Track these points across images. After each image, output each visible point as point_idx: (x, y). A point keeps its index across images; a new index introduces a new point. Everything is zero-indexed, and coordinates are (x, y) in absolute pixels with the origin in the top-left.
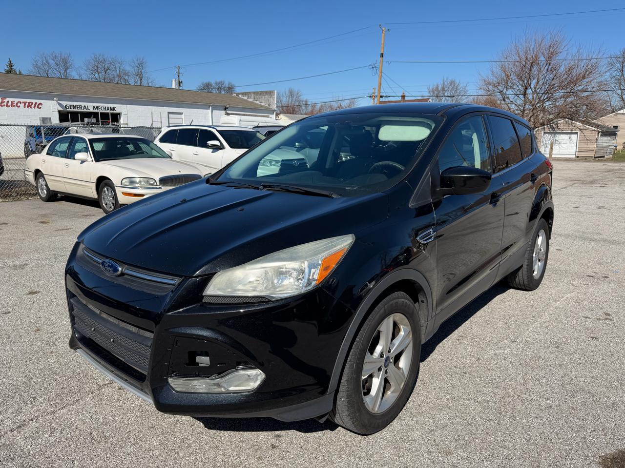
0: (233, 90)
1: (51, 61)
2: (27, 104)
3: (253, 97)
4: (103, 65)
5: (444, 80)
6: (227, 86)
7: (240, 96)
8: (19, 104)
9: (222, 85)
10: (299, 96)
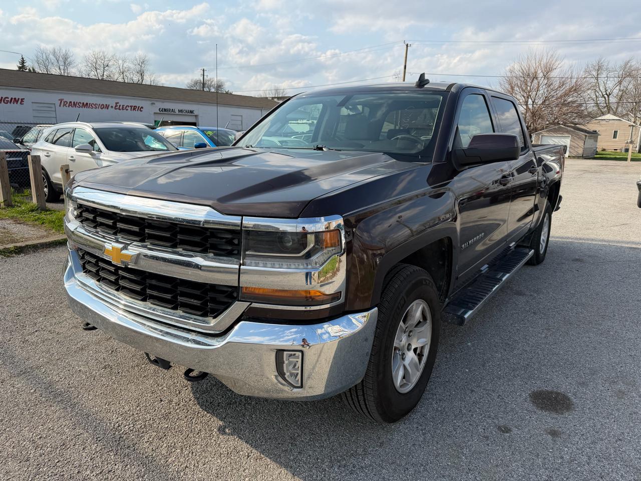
0: (223, 87)
1: (51, 56)
2: (133, 108)
4: (103, 62)
6: (216, 83)
7: (276, 100)
8: (127, 108)
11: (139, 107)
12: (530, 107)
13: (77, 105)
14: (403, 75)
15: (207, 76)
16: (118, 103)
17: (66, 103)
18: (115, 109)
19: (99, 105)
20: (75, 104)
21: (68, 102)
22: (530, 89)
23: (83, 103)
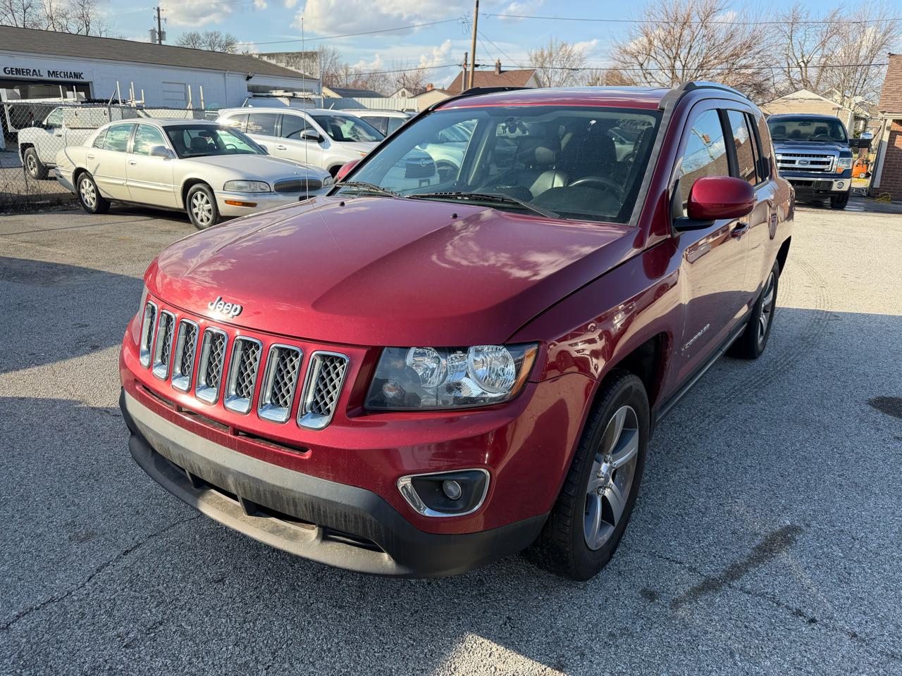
0: (234, 46)
3: (285, 61)
5: (551, 41)
6: (224, 39)
9: (215, 38)
10: (336, 59)
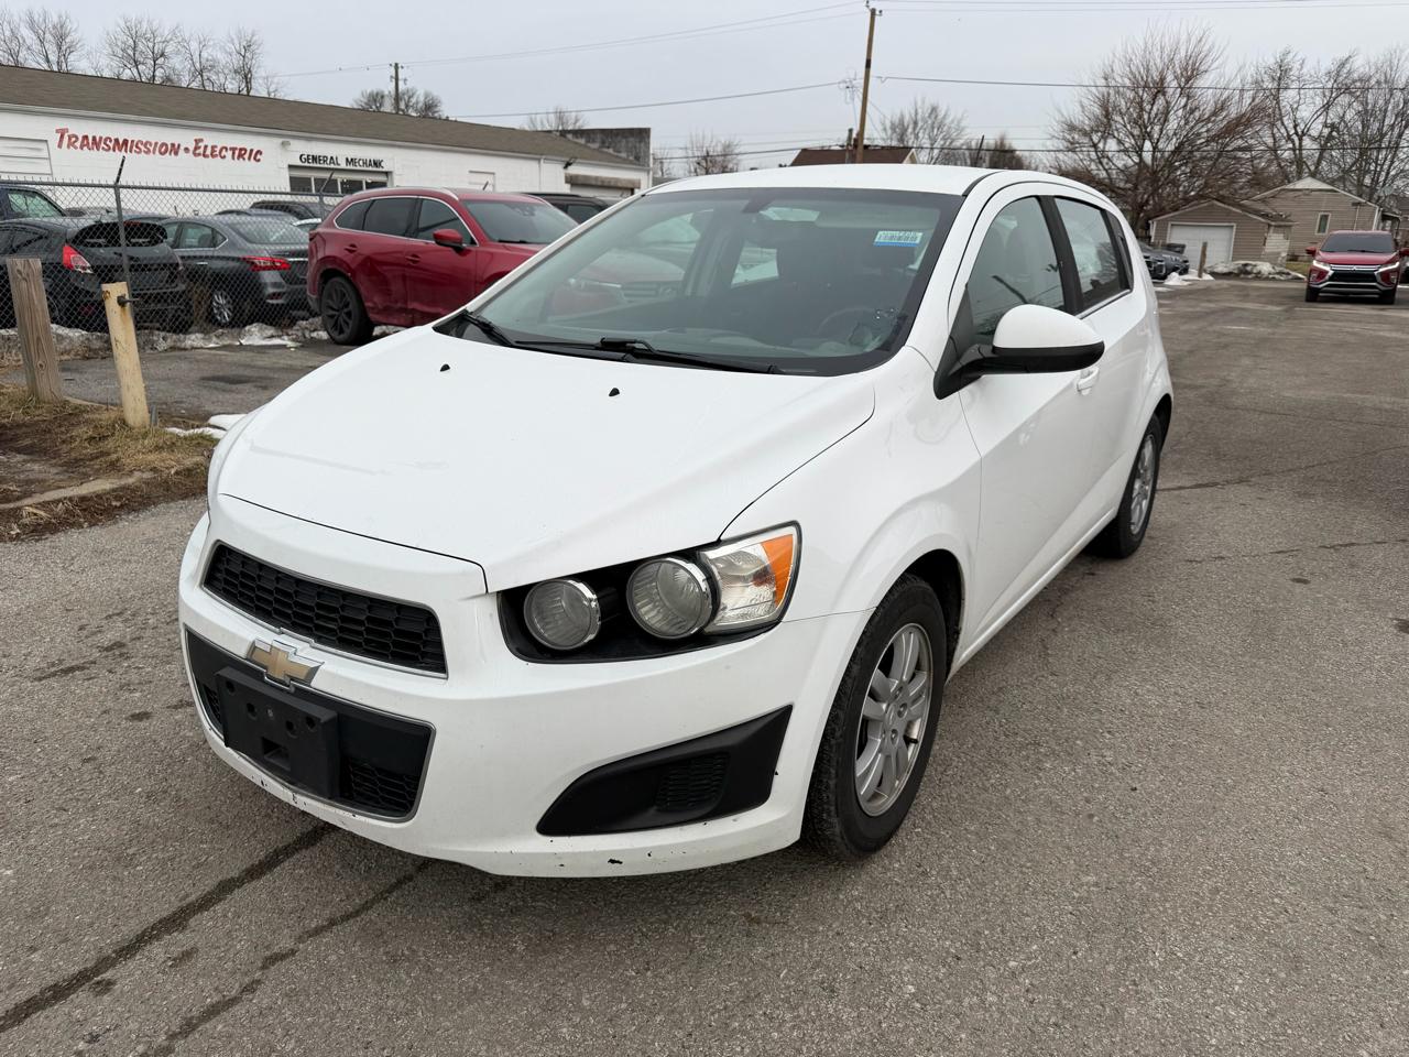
1: (25, 31)
2: (237, 152)
3: (599, 140)
4: (151, 45)
6: (421, 99)
7: (570, 136)
8: (224, 153)
9: (409, 98)
11: (252, 151)
12: (1147, 157)
13: (103, 145)
14: (862, 81)
15: (405, 80)
16: (201, 140)
17: (73, 139)
18: (195, 154)
19: (156, 144)
20: (96, 143)
21: (80, 139)
22: (1149, 118)
23: (117, 140)
